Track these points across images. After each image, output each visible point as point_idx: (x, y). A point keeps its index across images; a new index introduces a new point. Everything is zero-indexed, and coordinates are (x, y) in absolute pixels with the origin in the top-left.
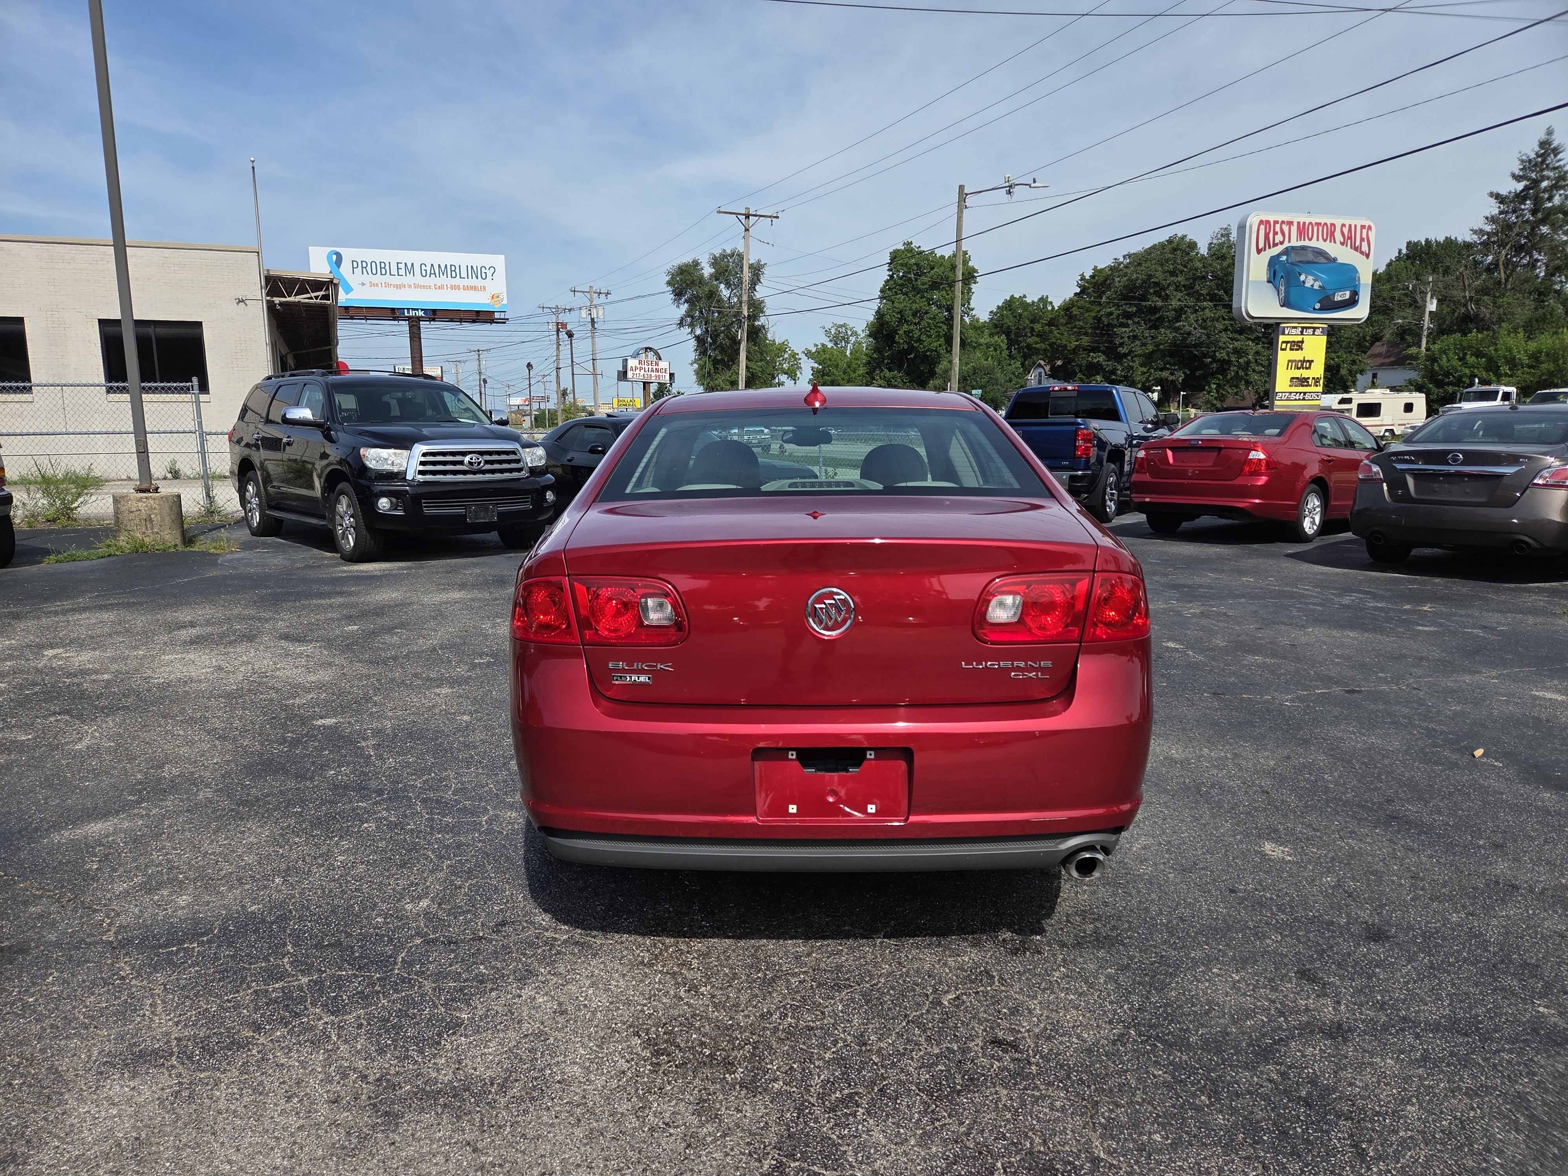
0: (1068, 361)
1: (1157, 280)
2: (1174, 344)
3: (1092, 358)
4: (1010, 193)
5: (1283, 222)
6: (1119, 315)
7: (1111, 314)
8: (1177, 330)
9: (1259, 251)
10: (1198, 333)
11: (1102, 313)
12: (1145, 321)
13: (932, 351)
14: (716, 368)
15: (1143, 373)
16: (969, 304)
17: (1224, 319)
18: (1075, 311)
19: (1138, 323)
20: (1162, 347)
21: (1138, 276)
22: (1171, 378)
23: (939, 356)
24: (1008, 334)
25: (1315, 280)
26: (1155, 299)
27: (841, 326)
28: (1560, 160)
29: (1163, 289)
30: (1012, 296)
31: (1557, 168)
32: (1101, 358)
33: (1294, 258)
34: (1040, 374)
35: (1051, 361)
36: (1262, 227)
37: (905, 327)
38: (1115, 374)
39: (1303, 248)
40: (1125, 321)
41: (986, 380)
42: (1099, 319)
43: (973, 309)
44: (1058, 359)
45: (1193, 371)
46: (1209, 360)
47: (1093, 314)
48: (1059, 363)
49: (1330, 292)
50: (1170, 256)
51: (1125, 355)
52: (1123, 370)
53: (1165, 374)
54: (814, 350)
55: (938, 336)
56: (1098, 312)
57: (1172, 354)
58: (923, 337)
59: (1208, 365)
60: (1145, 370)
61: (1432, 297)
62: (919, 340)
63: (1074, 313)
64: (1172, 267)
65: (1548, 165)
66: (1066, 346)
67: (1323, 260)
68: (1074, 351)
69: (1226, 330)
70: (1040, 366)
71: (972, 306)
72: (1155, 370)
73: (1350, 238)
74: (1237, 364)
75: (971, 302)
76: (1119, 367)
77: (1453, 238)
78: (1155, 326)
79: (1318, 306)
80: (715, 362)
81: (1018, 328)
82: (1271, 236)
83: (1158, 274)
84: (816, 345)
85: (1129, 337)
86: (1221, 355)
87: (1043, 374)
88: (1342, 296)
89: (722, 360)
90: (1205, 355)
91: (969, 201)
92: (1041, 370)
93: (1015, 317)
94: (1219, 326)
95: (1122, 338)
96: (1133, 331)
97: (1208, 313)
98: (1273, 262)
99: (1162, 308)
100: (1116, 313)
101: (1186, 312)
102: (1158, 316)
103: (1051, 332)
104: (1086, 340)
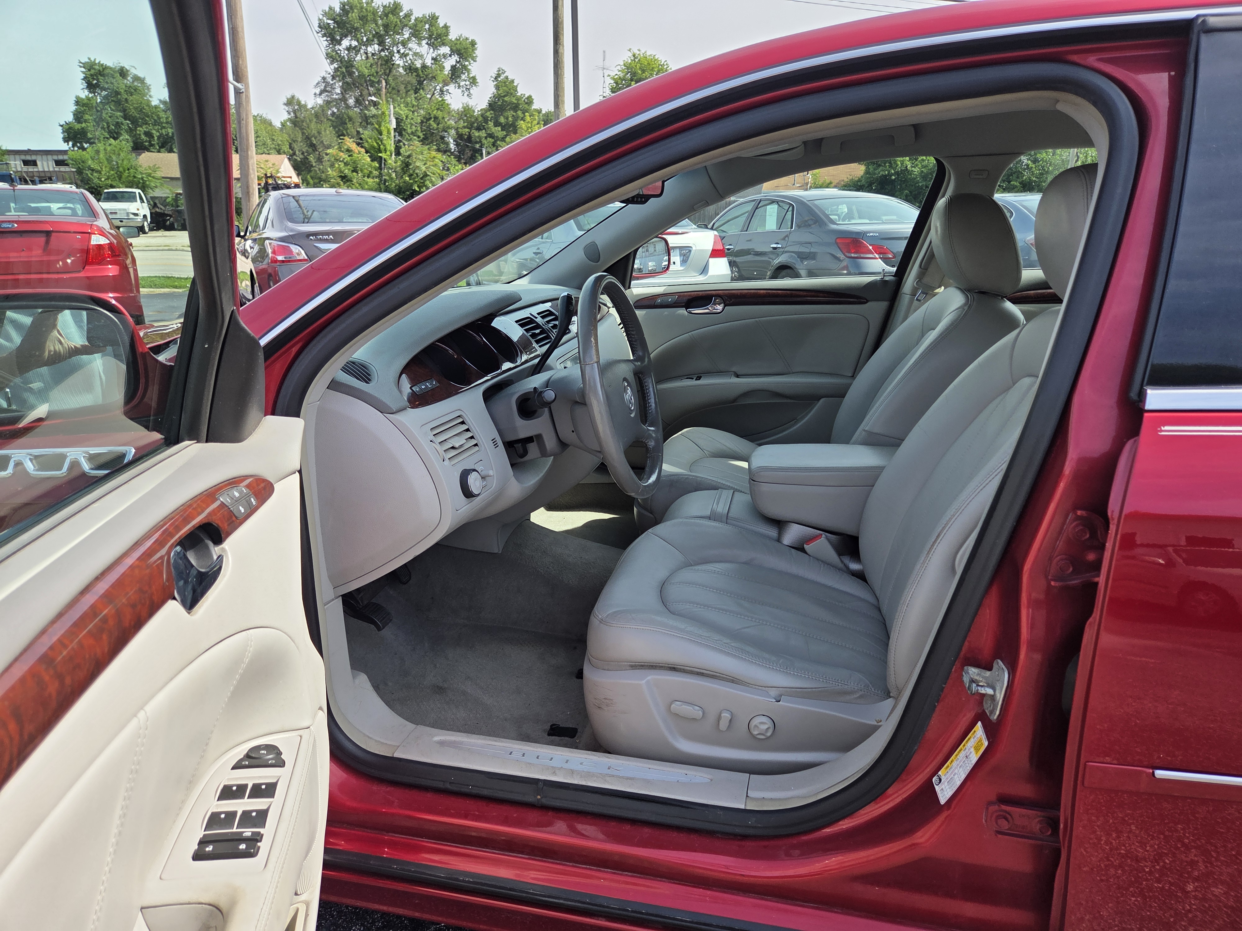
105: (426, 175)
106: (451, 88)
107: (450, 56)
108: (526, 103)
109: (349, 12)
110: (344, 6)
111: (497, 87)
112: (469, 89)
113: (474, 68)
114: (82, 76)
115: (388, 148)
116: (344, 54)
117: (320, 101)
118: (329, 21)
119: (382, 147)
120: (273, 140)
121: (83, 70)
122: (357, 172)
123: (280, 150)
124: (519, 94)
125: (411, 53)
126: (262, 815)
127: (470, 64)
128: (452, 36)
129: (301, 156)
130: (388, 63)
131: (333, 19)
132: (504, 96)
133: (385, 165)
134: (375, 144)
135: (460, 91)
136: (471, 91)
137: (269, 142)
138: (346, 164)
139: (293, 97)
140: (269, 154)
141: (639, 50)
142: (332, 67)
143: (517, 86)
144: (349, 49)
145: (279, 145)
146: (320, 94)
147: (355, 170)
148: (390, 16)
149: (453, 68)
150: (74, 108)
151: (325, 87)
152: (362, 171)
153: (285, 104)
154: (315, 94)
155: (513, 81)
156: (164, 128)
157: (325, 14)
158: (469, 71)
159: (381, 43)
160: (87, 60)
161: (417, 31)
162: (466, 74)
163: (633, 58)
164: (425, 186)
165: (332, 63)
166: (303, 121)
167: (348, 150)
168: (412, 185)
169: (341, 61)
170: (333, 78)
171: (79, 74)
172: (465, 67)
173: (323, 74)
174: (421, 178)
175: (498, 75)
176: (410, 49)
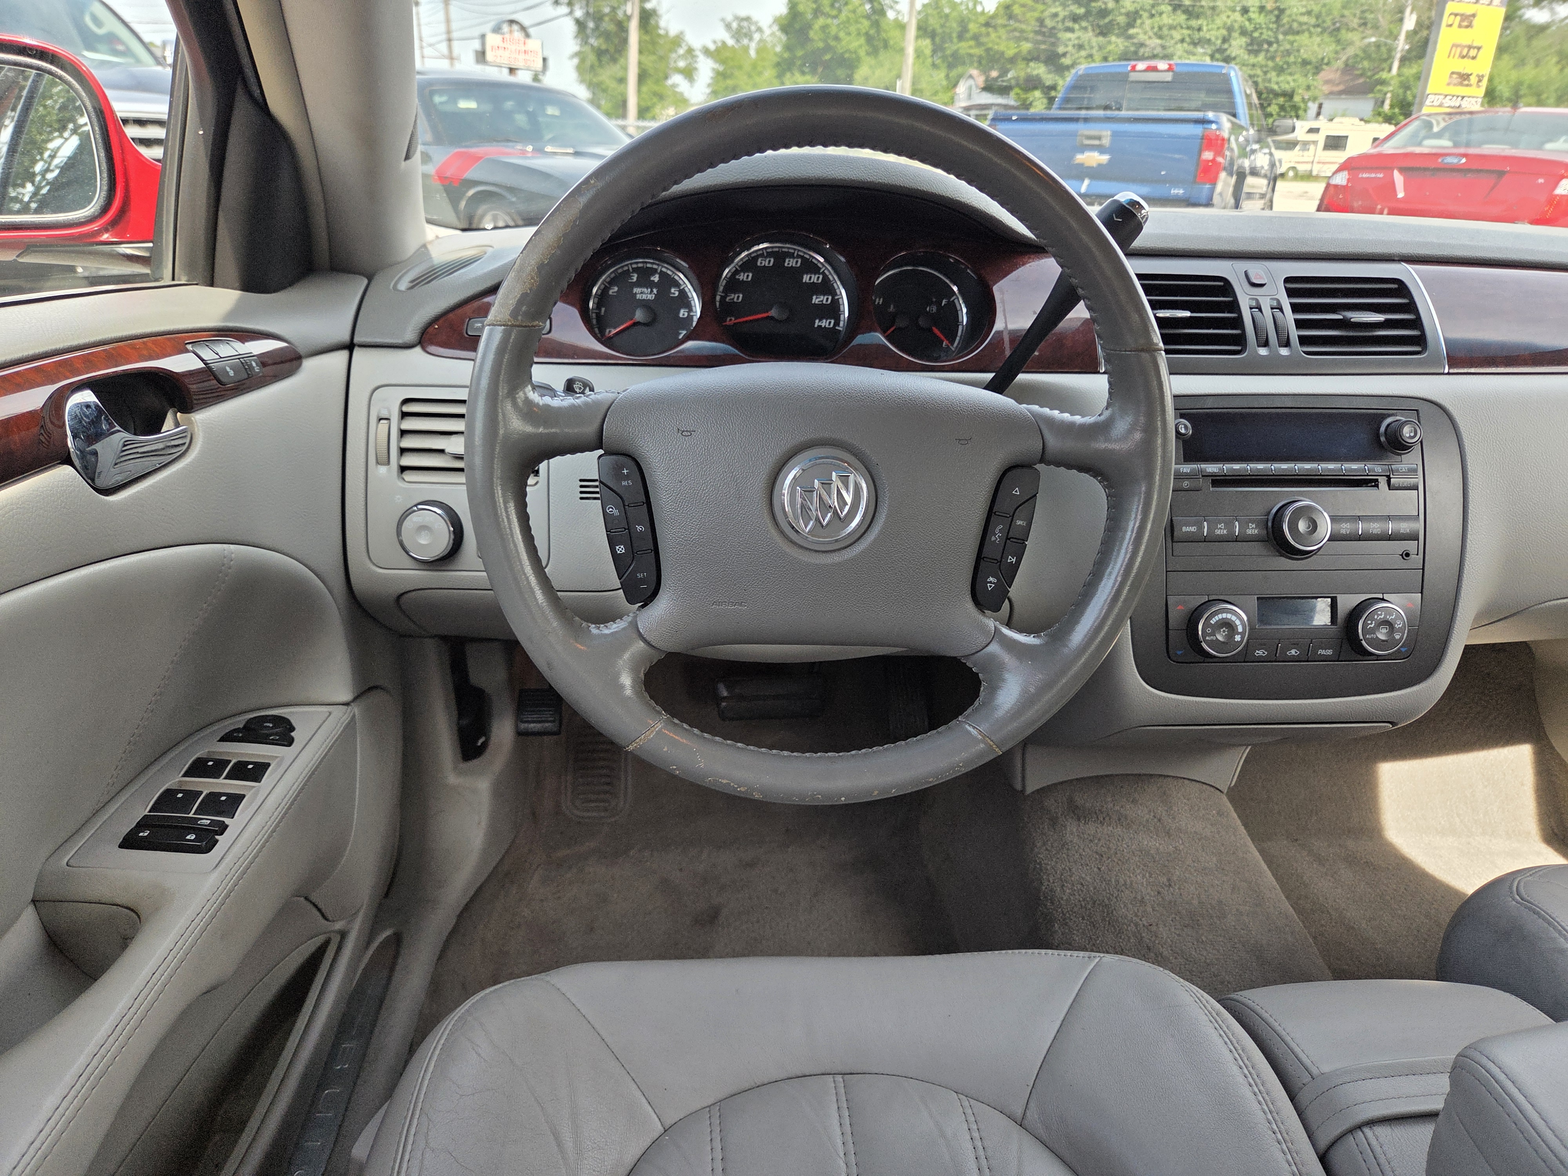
0: (1004, 73)
3: (1032, 69)
6: (1065, 17)
7: (1055, 15)
8: (1130, 37)
11: (1047, 14)
12: (1092, 25)
13: (851, 52)
14: (600, 61)
17: (1182, 28)
19: (1085, 29)
23: (858, 59)
24: (933, 39)
27: (743, 19)
32: (1042, 70)
34: (970, 88)
35: (985, 70)
37: (821, 21)
40: (1071, 24)
42: (1041, 22)
44: (993, 68)
47: (1036, 14)
48: (994, 73)
54: (712, 47)
55: (859, 34)
56: (1042, 12)
58: (842, 34)
61: (1412, 12)
62: (837, 38)
63: (1015, 12)
66: (1003, 53)
68: (1012, 60)
69: (1182, 41)
70: (971, 77)
78: (1103, 32)
80: (600, 53)
81: (946, 30)
84: (715, 42)
85: (1074, 46)
87: (974, 88)
89: (607, 51)
94: (1177, 35)
95: (1066, 46)
96: (1079, 38)
99: (1113, 10)
100: (1062, 14)
101: (1141, 16)
102: (1107, 20)
103: (988, 34)
104: (1026, 46)
126: (236, 800)
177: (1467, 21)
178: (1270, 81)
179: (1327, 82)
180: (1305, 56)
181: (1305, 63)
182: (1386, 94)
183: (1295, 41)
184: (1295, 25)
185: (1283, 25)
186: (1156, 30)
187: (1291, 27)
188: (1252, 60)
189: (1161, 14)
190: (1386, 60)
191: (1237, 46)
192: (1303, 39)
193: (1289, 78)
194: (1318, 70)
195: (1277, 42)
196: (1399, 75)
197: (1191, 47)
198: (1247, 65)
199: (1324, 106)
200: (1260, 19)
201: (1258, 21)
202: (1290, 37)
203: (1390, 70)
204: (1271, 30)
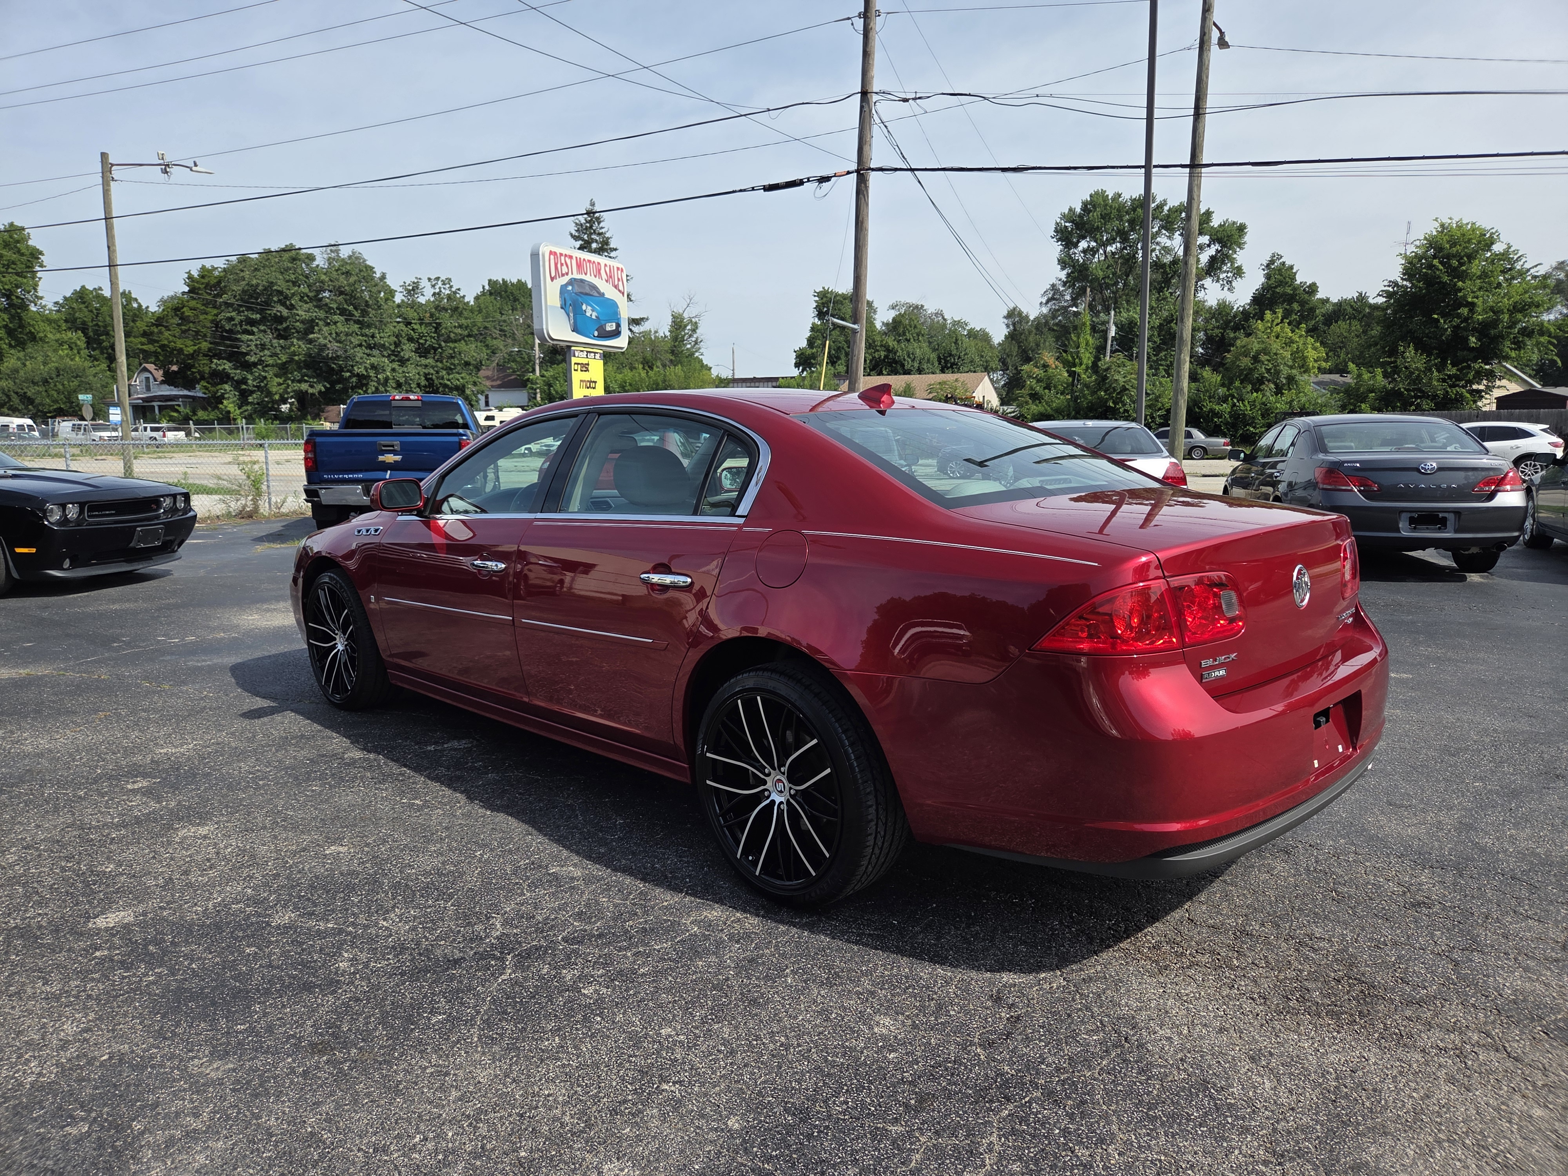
0: (186, 367)
1: (279, 289)
2: (309, 355)
3: (216, 364)
4: (167, 172)
5: (566, 255)
6: (242, 321)
7: (231, 319)
8: (311, 342)
9: (552, 279)
10: (333, 347)
11: (220, 317)
12: (271, 330)
15: (280, 384)
16: (36, 290)
18: (187, 312)
19: (265, 331)
20: (296, 358)
21: (259, 281)
22: (311, 391)
24: (84, 331)
25: (593, 311)
26: (280, 308)
28: (602, 228)
29: (286, 297)
30: (83, 287)
31: (602, 233)
32: (227, 366)
33: (577, 289)
34: (147, 379)
35: (162, 365)
36: (552, 257)
38: (246, 383)
39: (582, 281)
40: (249, 328)
41: (76, 383)
42: (217, 324)
43: (41, 298)
44: (172, 363)
45: (333, 384)
46: (348, 374)
47: (210, 317)
48: (175, 368)
49: (603, 323)
50: (290, 265)
51: (255, 365)
52: (254, 380)
53: (304, 387)
56: (216, 315)
57: (307, 365)
59: (347, 380)
60: (281, 381)
63: (187, 314)
64: (293, 276)
65: (594, 231)
66: (181, 350)
67: (596, 294)
68: (192, 356)
69: (360, 345)
70: (146, 369)
71: (40, 294)
72: (293, 381)
73: (611, 277)
74: (375, 379)
75: (39, 288)
76: (249, 377)
77: (523, 281)
78: (283, 335)
79: (596, 334)
81: (97, 325)
82: (559, 265)
83: (279, 282)
85: (256, 345)
86: (360, 370)
87: (151, 380)
88: (611, 327)
90: (341, 369)
91: (116, 173)
92: (148, 375)
93: (91, 311)
95: (248, 346)
96: (260, 339)
97: (341, 328)
98: (563, 289)
99: (288, 317)
100: (238, 319)
101: (317, 325)
102: (284, 325)
103: (160, 332)
104: (205, 345)
105: (1124, 389)
106: (1208, 282)
107: (1209, 246)
108: (1307, 293)
109: (1091, 211)
110: (1086, 206)
111: (1268, 277)
112: (1231, 282)
113: (1241, 257)
114: (815, 305)
115: (1085, 361)
116: (1080, 258)
117: (1045, 310)
118: (1067, 224)
119: (1077, 360)
120: (982, 356)
121: (817, 299)
122: (1050, 390)
123: (987, 366)
124: (1298, 282)
125: (1158, 248)
127: (1235, 252)
128: (1215, 222)
129: (1014, 372)
130: (1129, 262)
131: (1072, 222)
132: (1276, 287)
133: (1078, 381)
134: (1070, 358)
135: (1218, 285)
136: (1234, 284)
137: (977, 359)
138: (1039, 381)
139: (1014, 309)
140: (975, 372)
141: (1451, 219)
142: (1065, 272)
143: (1295, 273)
144: (1085, 251)
145: (987, 362)
146: (1047, 302)
147: (1048, 387)
148: (1139, 210)
149: (1213, 259)
150: (809, 334)
151: (1054, 294)
152: (1055, 387)
153: (1005, 317)
154: (1041, 303)
155: (1291, 267)
156: (878, 351)
157: (1064, 216)
158: (1233, 261)
159: (1125, 239)
160: (822, 289)
161: (1170, 222)
162: (1229, 265)
163: (1439, 229)
164: (1122, 402)
165: (1063, 269)
166: (1021, 334)
167: (1045, 366)
168: (1107, 400)
169: (1074, 267)
170: (1065, 283)
171: (812, 303)
172: (1227, 256)
173: (1054, 281)
174: (1118, 394)
175: (1272, 262)
176: (1158, 244)
177: (585, 368)
178: (443, 378)
179: (488, 378)
180: (466, 359)
181: (467, 364)
182: (535, 390)
183: (455, 347)
184: (452, 335)
185: (443, 335)
186: (334, 335)
187: (449, 337)
188: (424, 361)
189: (335, 323)
190: (528, 363)
191: (408, 351)
192: (461, 345)
193: (458, 376)
194: (478, 368)
195: (440, 347)
196: (542, 376)
197: (368, 351)
198: (421, 365)
199: (490, 396)
200: (423, 329)
201: (420, 331)
202: (451, 345)
203: (534, 371)
204: (434, 338)
